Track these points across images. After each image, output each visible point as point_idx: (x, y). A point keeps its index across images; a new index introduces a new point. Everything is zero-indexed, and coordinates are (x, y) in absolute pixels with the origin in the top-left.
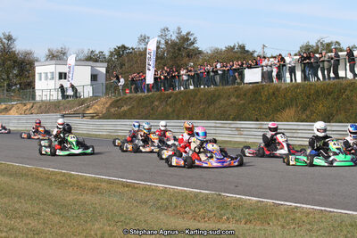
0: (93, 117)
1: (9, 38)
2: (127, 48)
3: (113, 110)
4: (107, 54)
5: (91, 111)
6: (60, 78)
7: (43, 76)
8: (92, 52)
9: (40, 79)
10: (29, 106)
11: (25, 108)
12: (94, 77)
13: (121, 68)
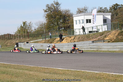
0: (109, 42)
1: (57, 4)
2: (119, 5)
3: (120, 37)
4: (108, 9)
5: (107, 38)
6: (87, 22)
7: (78, 22)
8: (101, 8)
9: (77, 24)
10: (72, 38)
11: (70, 39)
12: (105, 21)
13: (116, 15)
